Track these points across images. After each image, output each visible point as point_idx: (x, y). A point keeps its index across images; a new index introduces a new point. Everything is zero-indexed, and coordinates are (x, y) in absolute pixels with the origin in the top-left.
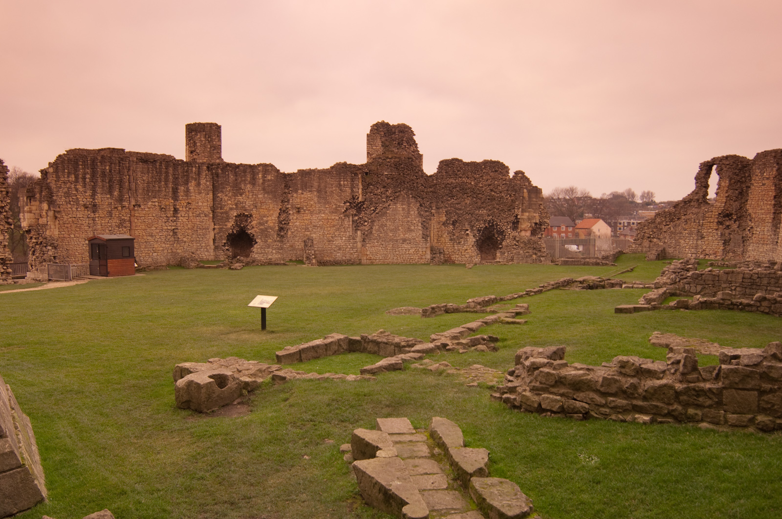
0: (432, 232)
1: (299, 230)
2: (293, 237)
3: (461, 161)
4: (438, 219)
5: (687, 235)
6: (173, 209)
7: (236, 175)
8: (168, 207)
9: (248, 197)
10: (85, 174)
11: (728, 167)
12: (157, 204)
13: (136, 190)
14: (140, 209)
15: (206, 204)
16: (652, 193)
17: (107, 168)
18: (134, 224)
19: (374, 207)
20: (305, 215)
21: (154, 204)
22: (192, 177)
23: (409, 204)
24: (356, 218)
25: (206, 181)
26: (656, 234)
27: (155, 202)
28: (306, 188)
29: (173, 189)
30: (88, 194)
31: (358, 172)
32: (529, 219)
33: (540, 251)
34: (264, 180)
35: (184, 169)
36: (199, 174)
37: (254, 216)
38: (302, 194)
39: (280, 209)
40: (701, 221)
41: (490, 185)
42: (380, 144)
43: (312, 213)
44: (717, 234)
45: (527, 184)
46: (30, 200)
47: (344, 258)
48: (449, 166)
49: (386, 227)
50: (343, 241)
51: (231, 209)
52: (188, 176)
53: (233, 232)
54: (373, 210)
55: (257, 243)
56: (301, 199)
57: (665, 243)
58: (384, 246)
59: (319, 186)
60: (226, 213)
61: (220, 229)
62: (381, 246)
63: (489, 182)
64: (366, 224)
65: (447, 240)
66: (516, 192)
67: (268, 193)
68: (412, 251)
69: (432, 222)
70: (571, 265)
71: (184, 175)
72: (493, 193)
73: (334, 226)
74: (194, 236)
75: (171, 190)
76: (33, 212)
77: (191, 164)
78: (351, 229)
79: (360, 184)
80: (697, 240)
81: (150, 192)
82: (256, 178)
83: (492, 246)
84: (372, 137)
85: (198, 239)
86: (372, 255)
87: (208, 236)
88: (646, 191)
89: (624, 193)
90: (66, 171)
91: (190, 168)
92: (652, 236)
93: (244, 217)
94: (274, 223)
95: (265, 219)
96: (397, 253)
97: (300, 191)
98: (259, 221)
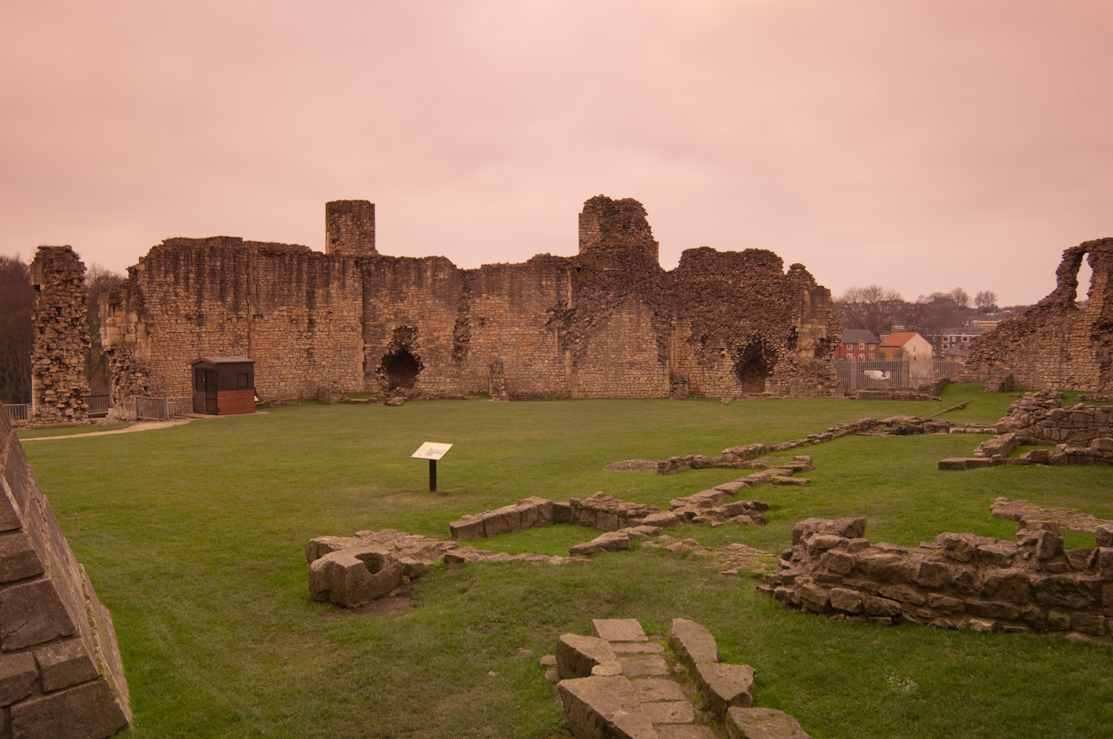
0: (672, 352)
1: (484, 350)
2: (475, 360)
3: (713, 250)
4: (680, 334)
5: (1045, 355)
6: (307, 321)
7: (395, 272)
8: (300, 318)
9: (412, 304)
10: (188, 272)
11: (1106, 255)
12: (285, 313)
13: (257, 295)
14: (262, 321)
15: (353, 314)
16: (992, 295)
17: (218, 264)
18: (253, 342)
19: (589, 316)
20: (491, 329)
21: (281, 313)
22: (334, 276)
23: (639, 313)
24: (564, 333)
25: (353, 282)
26: (999, 353)
27: (282, 311)
28: (493, 291)
29: (307, 293)
30: (192, 300)
31: (566, 267)
32: (812, 333)
33: (828, 379)
34: (434, 280)
35: (323, 265)
36: (344, 271)
37: (420, 330)
38: (488, 298)
39: (457, 321)
40: (1067, 335)
41: (756, 285)
42: (598, 227)
43: (501, 326)
44: (1091, 354)
45: (809, 282)
46: (114, 309)
47: (546, 389)
48: (696, 258)
49: (607, 345)
50: (545, 365)
51: (388, 320)
52: (328, 274)
53: (391, 352)
54: (588, 321)
55: (423, 368)
56: (485, 307)
57: (1012, 367)
58: (603, 372)
59: (511, 288)
60: (382, 326)
61: (373, 349)
62: (600, 372)
63: (754, 280)
64: (578, 340)
65: (694, 363)
66: (792, 295)
67: (440, 298)
68: (643, 379)
69: (672, 338)
70: (874, 399)
71: (324, 274)
72: (760, 297)
73: (532, 344)
74: (336, 359)
75: (305, 294)
76: (117, 325)
77: (333, 258)
78: (556, 348)
79: (569, 285)
80: (1061, 363)
81: (276, 298)
82: (423, 277)
83: (758, 372)
84: (587, 218)
85: (342, 363)
86: (587, 385)
87: (355, 359)
88: (984, 292)
89: (950, 294)
90: (163, 268)
91: (331, 264)
92: (993, 358)
93: (405, 332)
94: (448, 340)
95: (435, 334)
96: (622, 382)
97: (485, 295)
98: (427, 337)
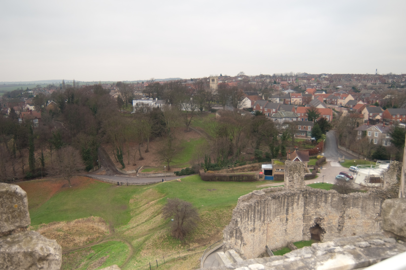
1: (349, 227)
6: (286, 219)
8: (284, 219)
9: (323, 210)
13: (270, 214)
14: (271, 223)
15: (300, 213)
17: (260, 208)
18: (268, 231)
20: (353, 220)
21: (277, 219)
22: (295, 201)
25: (301, 202)
27: (278, 218)
28: (355, 206)
30: (252, 224)
34: (332, 201)
35: (292, 198)
36: (298, 199)
37: (325, 219)
38: (353, 209)
39: (340, 216)
43: (357, 219)
46: (231, 237)
51: (313, 215)
52: (293, 201)
53: (313, 226)
55: (325, 232)
56: (351, 211)
59: (362, 205)
60: (310, 217)
61: (307, 225)
67: (333, 207)
73: (369, 226)
74: (294, 230)
75: (285, 210)
78: (378, 228)
81: (276, 213)
82: (327, 199)
85: (296, 231)
87: (300, 229)
91: (294, 197)
94: (336, 223)
95: (331, 221)
97: (351, 208)
98: (328, 222)
